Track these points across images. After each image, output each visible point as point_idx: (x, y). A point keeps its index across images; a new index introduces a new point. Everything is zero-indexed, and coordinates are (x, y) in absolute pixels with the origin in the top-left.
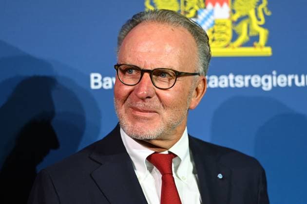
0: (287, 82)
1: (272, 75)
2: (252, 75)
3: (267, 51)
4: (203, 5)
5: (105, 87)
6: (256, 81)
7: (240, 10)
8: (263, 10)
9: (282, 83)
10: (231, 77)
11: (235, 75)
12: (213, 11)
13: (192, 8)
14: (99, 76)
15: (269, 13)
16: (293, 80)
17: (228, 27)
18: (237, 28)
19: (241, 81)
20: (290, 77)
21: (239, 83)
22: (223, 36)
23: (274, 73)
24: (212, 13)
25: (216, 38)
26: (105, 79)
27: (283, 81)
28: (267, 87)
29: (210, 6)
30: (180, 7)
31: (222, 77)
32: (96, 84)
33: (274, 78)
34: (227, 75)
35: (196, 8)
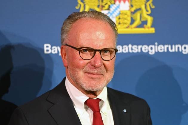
0: (164, 49)
1: (155, 45)
2: (143, 45)
3: (152, 30)
4: (113, 2)
5: (53, 52)
6: (145, 49)
7: (136, 5)
8: (150, 5)
9: (161, 50)
10: (130, 46)
11: (133, 45)
12: (119, 5)
13: (106, 4)
14: (49, 46)
15: (153, 7)
16: (168, 48)
17: (128, 16)
18: (134, 16)
19: (136, 49)
20: (166, 46)
21: (135, 50)
22: (125, 21)
23: (156, 44)
24: (118, 7)
25: (121, 22)
26: (53, 48)
27: (162, 48)
28: (152, 52)
29: (117, 3)
30: (99, 3)
31: (124, 46)
32: (48, 51)
33: (156, 47)
34: (128, 45)
35: (109, 3)
